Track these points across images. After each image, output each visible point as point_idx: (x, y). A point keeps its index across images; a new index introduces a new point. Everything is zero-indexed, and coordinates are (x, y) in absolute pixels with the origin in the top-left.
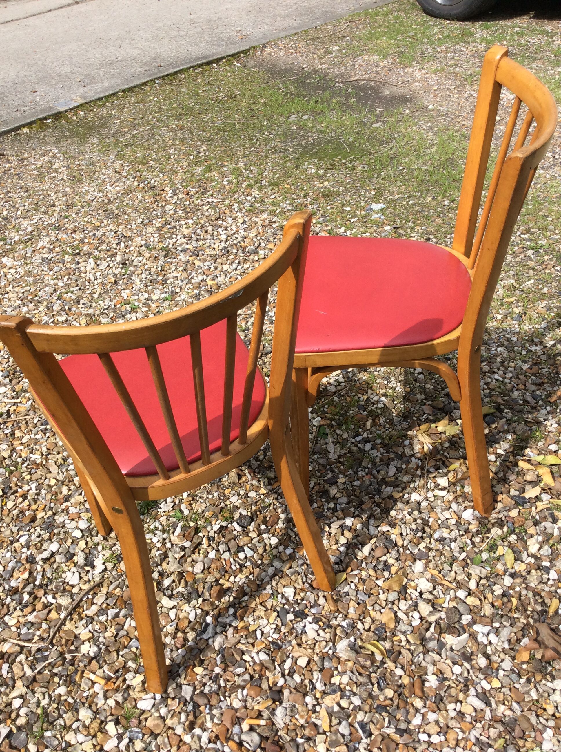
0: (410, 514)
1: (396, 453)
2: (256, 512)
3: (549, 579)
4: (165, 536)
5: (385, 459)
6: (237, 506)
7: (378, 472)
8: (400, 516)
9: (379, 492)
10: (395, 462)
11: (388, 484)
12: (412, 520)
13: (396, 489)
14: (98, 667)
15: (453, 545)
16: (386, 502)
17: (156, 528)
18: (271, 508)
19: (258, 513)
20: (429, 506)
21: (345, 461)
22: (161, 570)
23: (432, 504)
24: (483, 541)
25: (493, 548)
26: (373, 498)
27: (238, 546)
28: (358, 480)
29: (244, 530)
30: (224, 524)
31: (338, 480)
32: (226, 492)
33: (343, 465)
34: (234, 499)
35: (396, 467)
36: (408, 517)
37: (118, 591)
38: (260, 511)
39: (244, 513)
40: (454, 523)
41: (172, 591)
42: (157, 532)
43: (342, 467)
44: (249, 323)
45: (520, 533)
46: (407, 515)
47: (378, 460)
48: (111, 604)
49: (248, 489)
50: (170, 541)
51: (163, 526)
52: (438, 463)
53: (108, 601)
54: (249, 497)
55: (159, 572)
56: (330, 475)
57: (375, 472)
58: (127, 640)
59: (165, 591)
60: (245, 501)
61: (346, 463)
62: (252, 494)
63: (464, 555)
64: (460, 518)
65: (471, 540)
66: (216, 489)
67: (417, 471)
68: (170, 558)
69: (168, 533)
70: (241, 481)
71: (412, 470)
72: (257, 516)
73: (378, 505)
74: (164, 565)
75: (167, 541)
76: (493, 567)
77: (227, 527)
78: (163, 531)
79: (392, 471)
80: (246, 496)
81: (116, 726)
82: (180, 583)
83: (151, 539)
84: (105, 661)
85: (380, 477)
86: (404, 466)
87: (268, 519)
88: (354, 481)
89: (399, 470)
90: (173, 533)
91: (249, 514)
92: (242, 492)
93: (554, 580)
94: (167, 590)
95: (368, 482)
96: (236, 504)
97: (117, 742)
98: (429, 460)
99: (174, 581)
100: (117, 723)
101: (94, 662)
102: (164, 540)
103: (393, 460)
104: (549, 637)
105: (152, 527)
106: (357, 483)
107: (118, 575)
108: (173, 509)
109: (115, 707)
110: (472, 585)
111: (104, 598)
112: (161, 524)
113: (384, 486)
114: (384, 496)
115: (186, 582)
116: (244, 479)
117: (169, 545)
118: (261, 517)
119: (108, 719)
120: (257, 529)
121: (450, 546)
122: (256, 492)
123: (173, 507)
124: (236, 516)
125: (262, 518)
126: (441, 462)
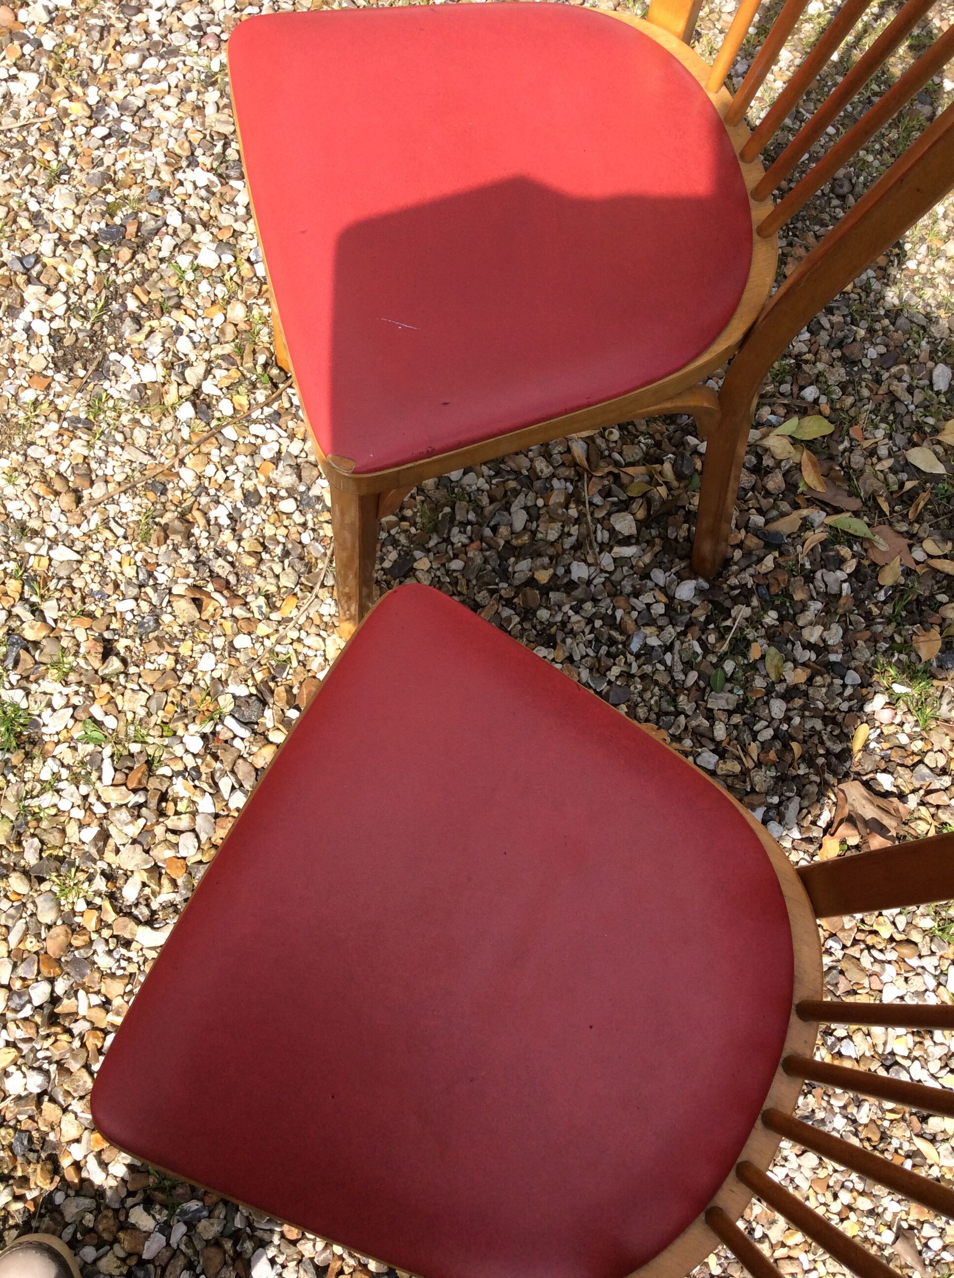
0: (577, 610)
1: (517, 473)
2: (265, 682)
3: (844, 686)
4: (84, 789)
5: (499, 494)
6: (220, 679)
7: (495, 529)
8: (559, 618)
9: (505, 575)
10: (521, 497)
11: (519, 553)
12: (583, 624)
13: (539, 561)
14: (59, 1112)
15: (668, 657)
16: (525, 595)
17: (57, 777)
18: (295, 663)
19: (272, 684)
20: (608, 584)
21: (415, 514)
22: (105, 867)
23: (613, 578)
24: (721, 638)
25: (740, 646)
26: (497, 591)
27: (256, 770)
28: (456, 556)
29: (254, 732)
30: (208, 729)
31: (416, 565)
32: (181, 650)
33: (414, 524)
34: (207, 663)
35: (524, 508)
36: (575, 618)
37: (31, 944)
38: (274, 679)
39: (242, 691)
40: (662, 611)
41: (148, 905)
42: (61, 785)
43: (413, 530)
44: (64, 151)
45: (783, 604)
46: (571, 613)
47: (485, 500)
48: (31, 976)
49: (229, 632)
50: (99, 798)
51: (68, 767)
52: (606, 482)
53: (20, 971)
54: (237, 650)
55: (103, 873)
56: (393, 555)
57: (488, 532)
58: (98, 1038)
59: (135, 912)
60: (234, 662)
61: (418, 520)
62: (242, 641)
63: (693, 676)
64: (671, 598)
65: (699, 640)
66: (157, 649)
67: (567, 508)
68: (117, 838)
69: (88, 782)
70: (206, 615)
71: (560, 511)
72: (272, 692)
73: (509, 603)
74: (109, 856)
75: (92, 799)
76: (747, 685)
77: (214, 733)
78: (76, 780)
79: (519, 519)
80: (232, 648)
81: (149, 1214)
82: (160, 885)
83: (55, 806)
84: (68, 1093)
85: (502, 542)
86: (540, 502)
87: (295, 691)
88: (450, 560)
89: (533, 514)
90: (100, 778)
91: (254, 691)
92: (219, 643)
93: (853, 686)
94: (137, 905)
95: (479, 560)
96: (216, 675)
97: (164, 1238)
98: (590, 479)
99: (144, 885)
100: (148, 1205)
101: (46, 1105)
102: (85, 797)
103: (516, 493)
104: (864, 802)
105: (46, 775)
106: (456, 565)
107: (17, 908)
108: (76, 720)
109: (133, 1179)
110: (720, 732)
111: (10, 967)
112: (63, 765)
113: (512, 560)
114: (517, 582)
115: (174, 882)
116: (211, 609)
117: (99, 809)
118: (280, 691)
119: (128, 1204)
120: (282, 722)
121: (662, 662)
122: (249, 634)
123: (72, 716)
124: (226, 703)
125: (284, 694)
126: (611, 478)
